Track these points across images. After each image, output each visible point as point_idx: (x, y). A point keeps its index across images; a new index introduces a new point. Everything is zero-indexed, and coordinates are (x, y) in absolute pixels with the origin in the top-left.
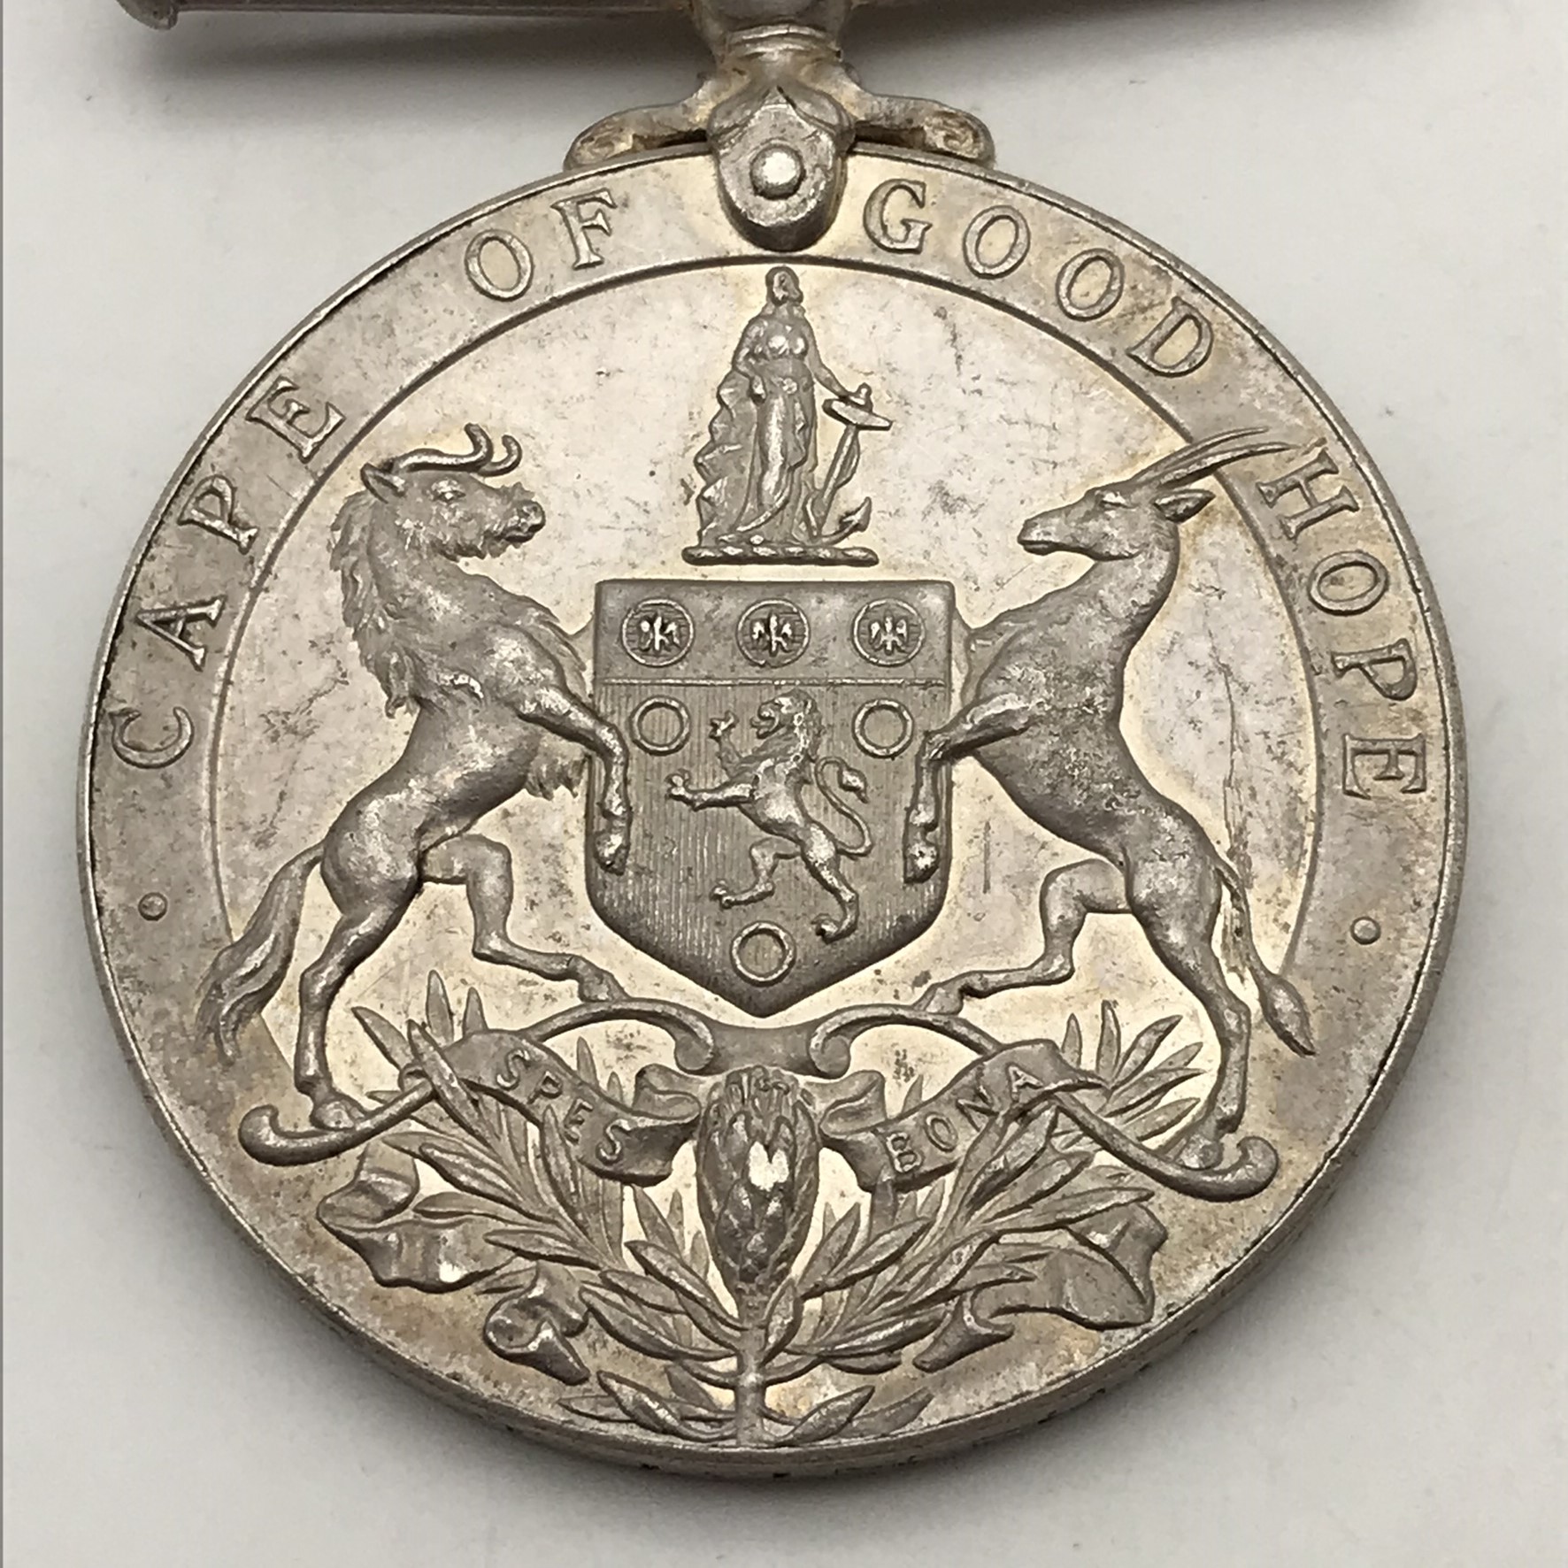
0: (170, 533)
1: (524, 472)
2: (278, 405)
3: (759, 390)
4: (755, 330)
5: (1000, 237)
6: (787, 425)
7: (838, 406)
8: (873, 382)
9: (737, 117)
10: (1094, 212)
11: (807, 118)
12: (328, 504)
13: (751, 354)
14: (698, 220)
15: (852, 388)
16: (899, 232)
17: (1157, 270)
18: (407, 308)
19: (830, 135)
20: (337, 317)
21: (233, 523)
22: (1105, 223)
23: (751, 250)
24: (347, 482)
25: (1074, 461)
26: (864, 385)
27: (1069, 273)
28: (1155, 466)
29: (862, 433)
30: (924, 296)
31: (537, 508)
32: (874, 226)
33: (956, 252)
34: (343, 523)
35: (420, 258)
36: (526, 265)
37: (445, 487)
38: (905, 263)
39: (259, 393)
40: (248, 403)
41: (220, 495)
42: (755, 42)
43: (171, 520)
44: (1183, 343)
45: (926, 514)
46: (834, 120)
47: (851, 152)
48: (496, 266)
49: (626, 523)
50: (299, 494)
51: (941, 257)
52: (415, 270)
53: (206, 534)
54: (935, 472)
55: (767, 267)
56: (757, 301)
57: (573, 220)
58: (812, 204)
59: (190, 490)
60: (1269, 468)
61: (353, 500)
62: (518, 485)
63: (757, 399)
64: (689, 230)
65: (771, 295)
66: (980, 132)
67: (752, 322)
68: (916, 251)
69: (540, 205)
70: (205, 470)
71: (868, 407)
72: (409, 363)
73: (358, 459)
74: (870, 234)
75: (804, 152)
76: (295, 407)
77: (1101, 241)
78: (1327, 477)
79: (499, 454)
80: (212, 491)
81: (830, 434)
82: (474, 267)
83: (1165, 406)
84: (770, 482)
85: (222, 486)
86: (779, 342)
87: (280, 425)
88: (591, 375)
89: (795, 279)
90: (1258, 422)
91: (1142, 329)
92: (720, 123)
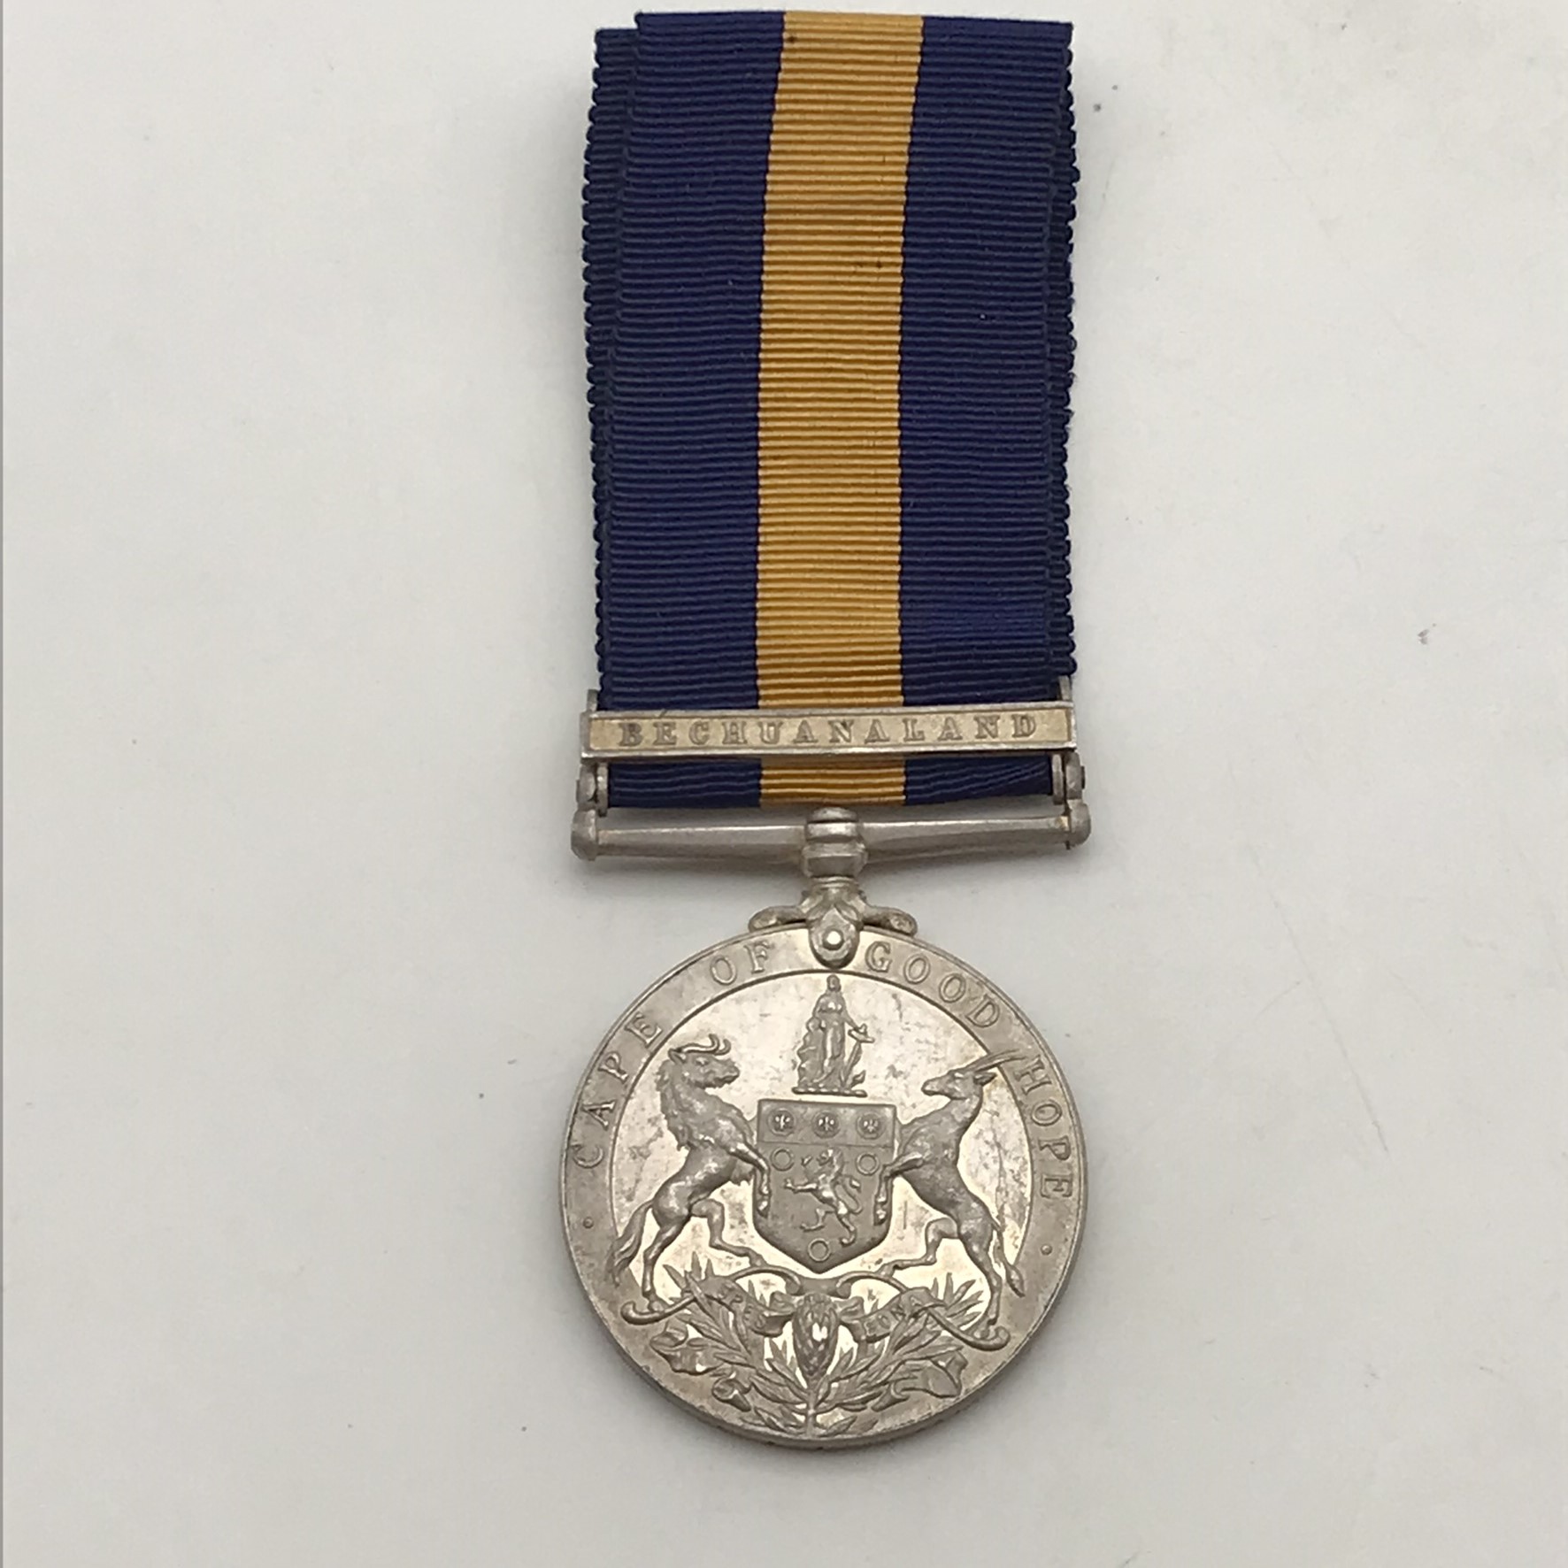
0: (595, 1074)
1: (732, 1055)
2: (637, 1024)
3: (823, 1025)
4: (822, 1000)
5: (918, 968)
6: (833, 1039)
7: (854, 1033)
8: (868, 1023)
9: (818, 916)
10: (956, 958)
11: (845, 917)
12: (655, 1064)
13: (821, 1010)
14: (801, 954)
15: (859, 1025)
16: (879, 963)
17: (978, 983)
18: (687, 986)
19: (854, 924)
20: (660, 989)
21: (619, 1071)
22: (959, 963)
23: (821, 967)
24: (663, 1055)
25: (944, 1059)
26: (864, 1025)
27: (945, 983)
28: (973, 1063)
29: (863, 1045)
30: (889, 990)
31: (737, 1069)
32: (870, 961)
33: (901, 973)
34: (661, 1072)
35: (693, 966)
36: (734, 971)
37: (701, 1060)
38: (880, 975)
39: (630, 1019)
40: (626, 1023)
41: (614, 1060)
42: (826, 883)
43: (596, 1068)
44: (986, 1015)
45: (887, 1077)
46: (855, 918)
47: (862, 929)
48: (721, 971)
49: (771, 1076)
50: (644, 1060)
51: (896, 974)
52: (691, 970)
53: (610, 1076)
54: (890, 1061)
55: (828, 975)
56: (824, 988)
57: (753, 954)
58: (846, 953)
59: (602, 1058)
60: (1018, 1066)
61: (664, 1063)
62: (729, 1060)
63: (823, 1029)
64: (798, 958)
65: (829, 988)
66: (912, 921)
67: (822, 997)
68: (886, 971)
69: (739, 946)
70: (608, 1050)
71: (865, 1033)
72: (687, 1009)
73: (667, 1046)
74: (868, 963)
75: (844, 932)
76: (643, 1026)
77: (957, 970)
78: (1040, 1070)
79: (722, 1046)
80: (611, 1058)
81: (850, 1043)
82: (714, 971)
83: (980, 1038)
84: (826, 1063)
85: (615, 1056)
86: (832, 1005)
87: (638, 1032)
88: (758, 1017)
89: (838, 980)
90: (1016, 1047)
91: (972, 1006)
92: (811, 918)
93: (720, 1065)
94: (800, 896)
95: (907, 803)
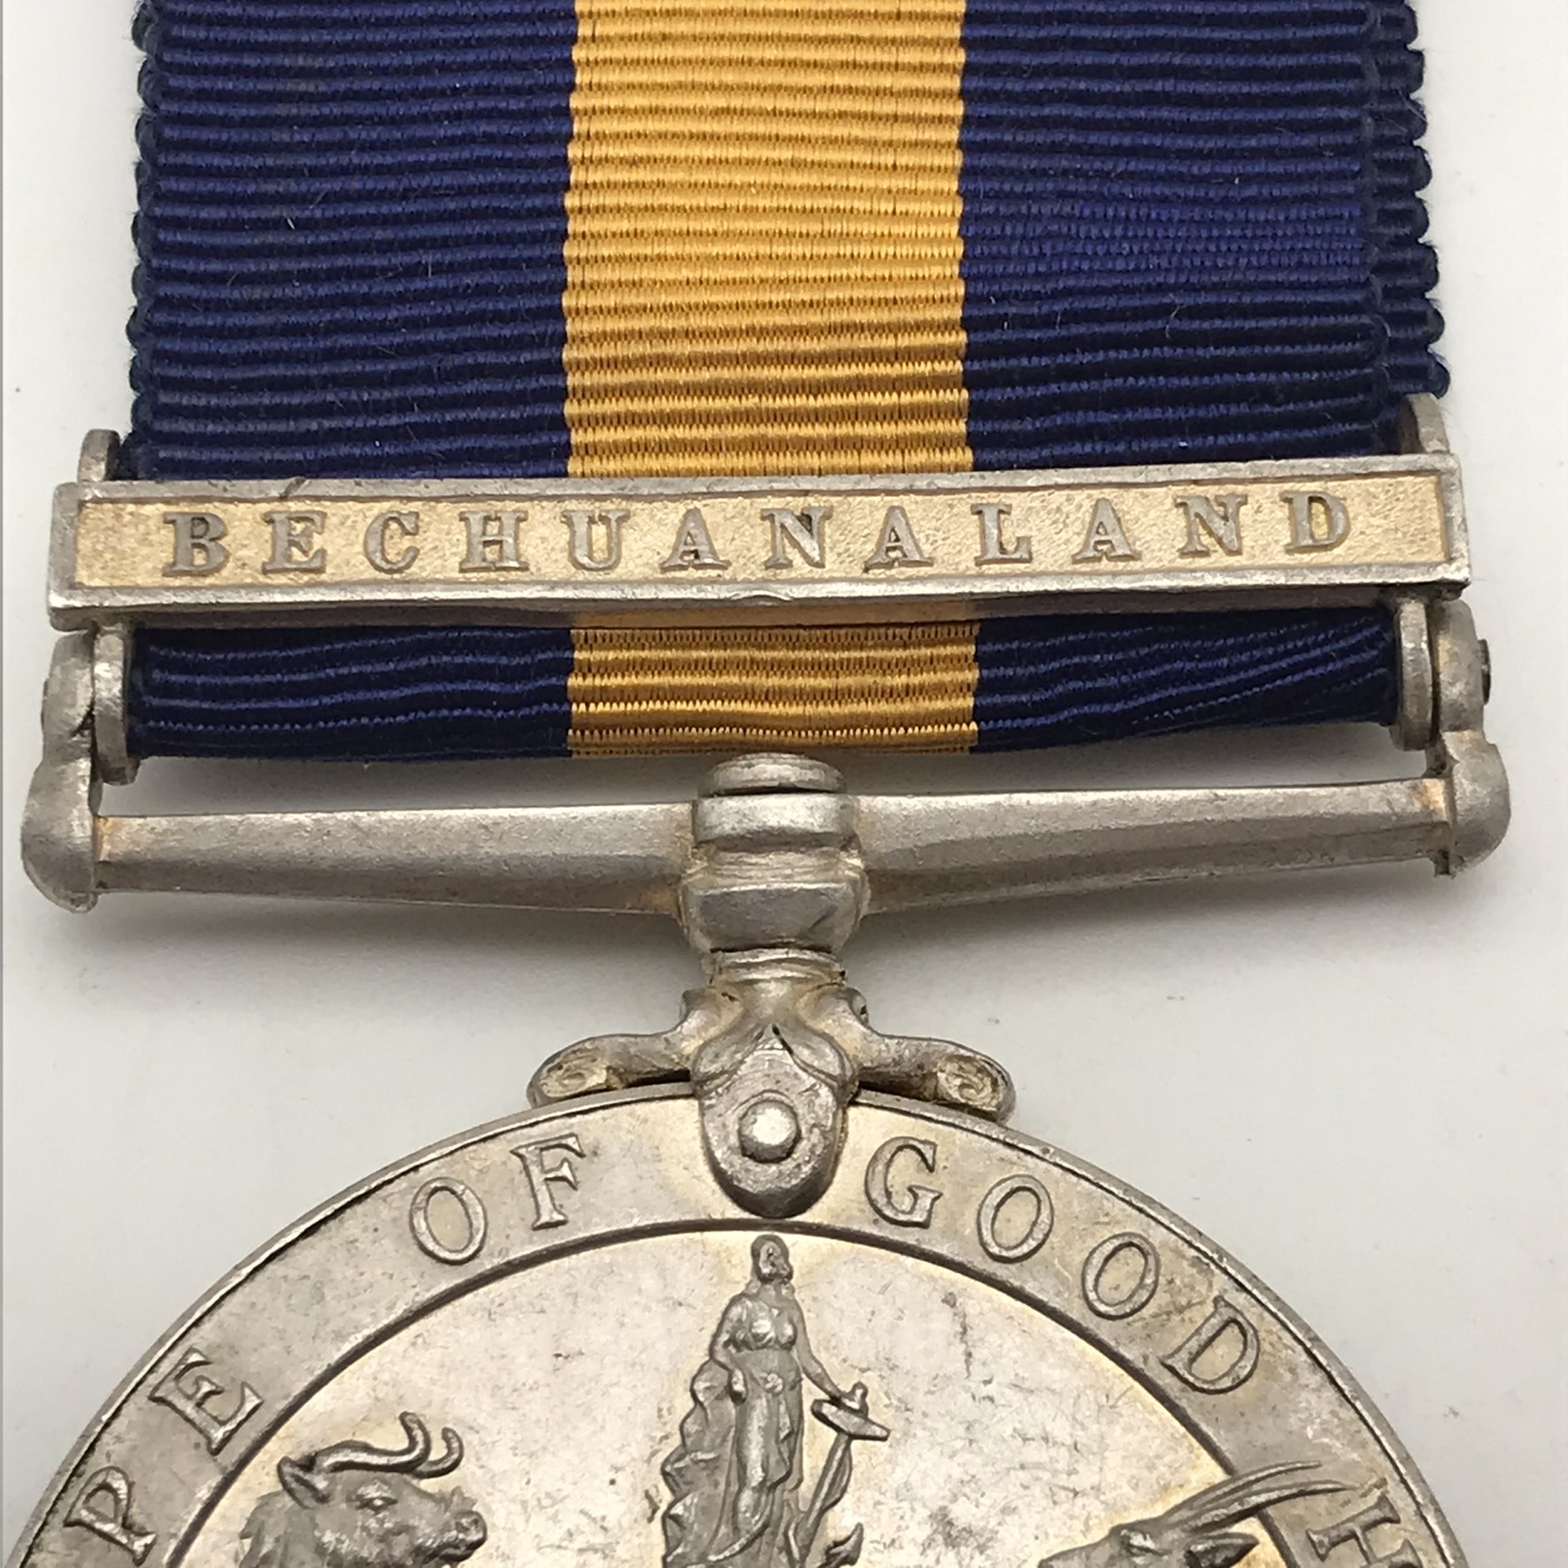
0: (55, 1537)
1: (466, 1477)
2: (187, 1384)
3: (739, 1387)
4: (736, 1311)
5: (1019, 1214)
6: (770, 1431)
7: (828, 1409)
8: (870, 1381)
9: (725, 1060)
10: (1128, 1188)
11: (806, 1067)
12: (237, 1504)
13: (732, 1341)
14: (678, 1175)
15: (845, 1387)
16: (907, 1203)
17: (1196, 1262)
18: (342, 1272)
19: (831, 1087)
20: (260, 1277)
21: (127, 1526)
22: (1140, 1203)
23: (735, 1212)
24: (260, 1477)
25: (1097, 1489)
26: (858, 1385)
27: (1097, 1260)
28: (1187, 1503)
29: (856, 1444)
30: (932, 1278)
31: (478, 1521)
32: (877, 1193)
33: (970, 1230)
34: (253, 1530)
35: (359, 1209)
36: (479, 1223)
37: (372, 1492)
38: (910, 1237)
39: (165, 1367)
40: (153, 1380)
41: (114, 1491)
42: (749, 966)
43: (57, 1521)
44: (1224, 1353)
45: (927, 1545)
46: (835, 1069)
47: (854, 1103)
48: (442, 1227)
49: (580, 1542)
50: (204, 1494)
51: (951, 1232)
52: (353, 1223)
53: (97, 1539)
54: (933, 1494)
55: (752, 1236)
56: (741, 1274)
57: (535, 1170)
58: (806, 1169)
59: (79, 1483)
60: (1320, 1514)
61: (265, 1501)
62: (457, 1491)
63: (737, 1398)
64: (665, 1186)
65: (756, 1270)
66: (999, 1079)
67: (734, 1301)
68: (924, 1225)
69: (496, 1151)
70: (98, 1460)
71: (862, 1412)
72: (340, 1336)
73: (276, 1449)
74: (872, 1202)
75: (800, 1111)
76: (206, 1388)
77: (1134, 1224)
78: (1387, 1526)
79: (438, 1452)
80: (105, 1487)
81: (818, 1442)
82: (421, 1224)
83: (1205, 1428)
84: (747, 1499)
85: (120, 1485)
86: (764, 1326)
87: (189, 1409)
88: (547, 1360)
89: (785, 1253)
90: (1310, 1455)
91: (1179, 1333)
92: (707, 1067)
93: (429, 1506)
94: (675, 1003)
95: (986, 744)
